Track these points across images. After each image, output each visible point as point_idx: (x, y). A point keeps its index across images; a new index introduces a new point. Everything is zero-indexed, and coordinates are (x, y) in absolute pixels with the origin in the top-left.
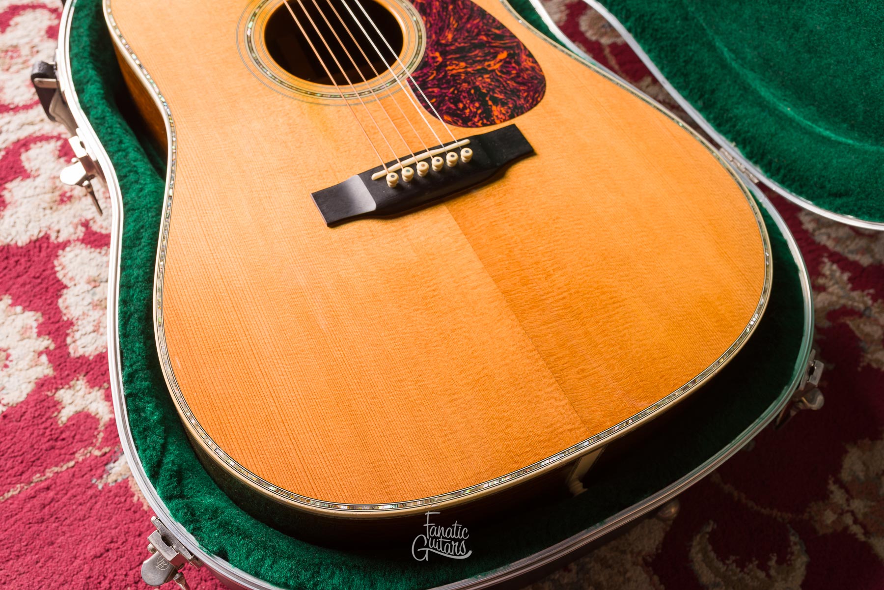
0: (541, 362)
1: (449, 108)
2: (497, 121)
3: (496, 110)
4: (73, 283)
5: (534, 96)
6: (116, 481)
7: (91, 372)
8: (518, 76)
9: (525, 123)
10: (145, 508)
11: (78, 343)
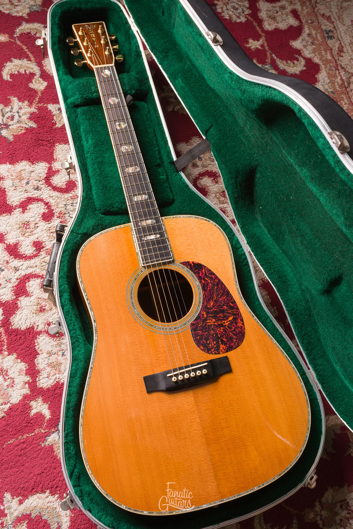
0: (211, 467)
1: (204, 342)
2: (221, 353)
3: (222, 347)
4: (41, 353)
5: (238, 342)
6: (49, 445)
7: (44, 396)
8: (234, 330)
9: (232, 355)
10: (58, 458)
11: (41, 381)
